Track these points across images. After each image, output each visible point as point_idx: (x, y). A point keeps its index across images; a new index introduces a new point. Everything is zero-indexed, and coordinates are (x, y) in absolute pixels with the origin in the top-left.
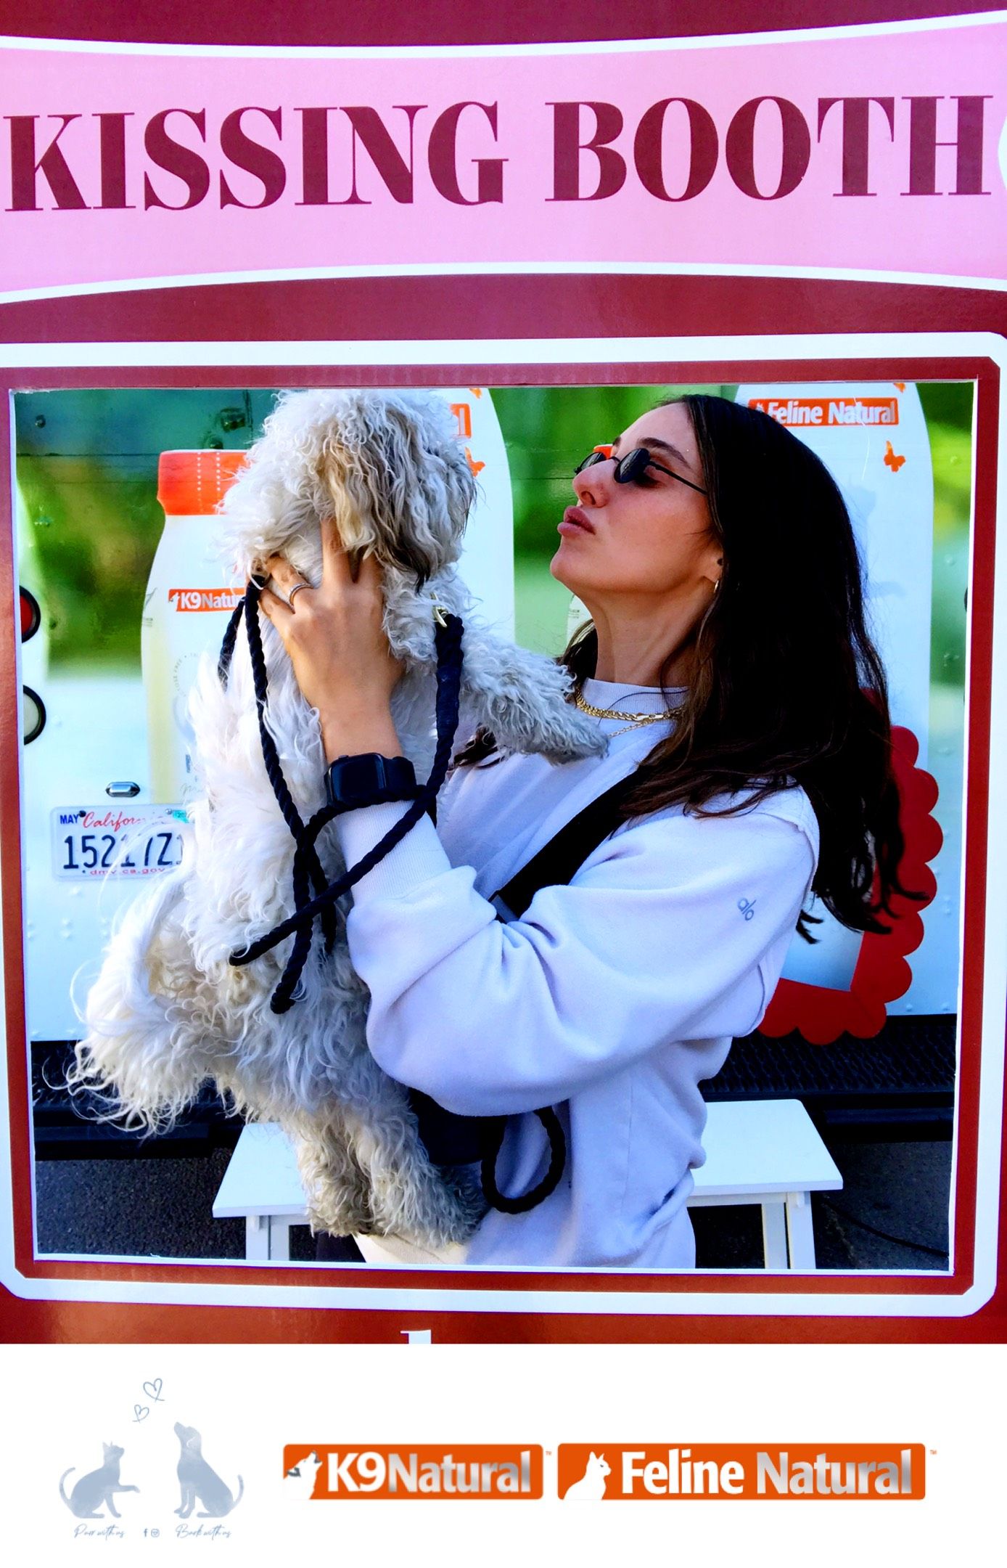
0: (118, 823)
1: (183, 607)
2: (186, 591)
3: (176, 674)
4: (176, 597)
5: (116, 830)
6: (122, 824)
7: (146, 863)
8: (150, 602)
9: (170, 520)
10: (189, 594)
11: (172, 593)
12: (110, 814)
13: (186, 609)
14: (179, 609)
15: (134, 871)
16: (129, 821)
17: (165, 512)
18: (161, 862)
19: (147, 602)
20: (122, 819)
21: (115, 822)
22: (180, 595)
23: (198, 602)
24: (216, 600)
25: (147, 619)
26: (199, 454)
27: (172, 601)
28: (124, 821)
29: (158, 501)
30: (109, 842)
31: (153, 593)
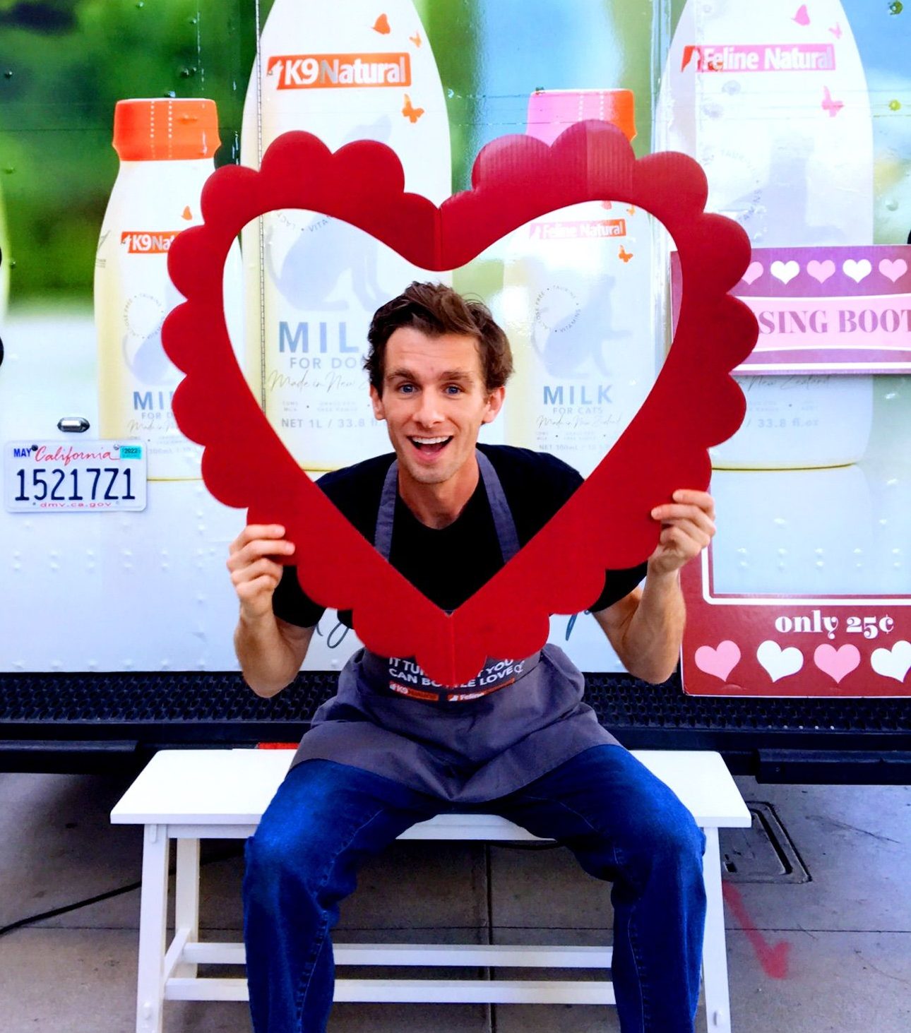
0: (68, 458)
1: (134, 248)
2: (138, 234)
3: (126, 314)
4: (128, 239)
5: (66, 464)
6: (71, 459)
7: (93, 497)
8: (103, 245)
9: (124, 165)
10: (140, 237)
11: (124, 235)
12: (61, 448)
13: (138, 251)
14: (131, 251)
15: (82, 505)
16: (78, 456)
17: (120, 159)
18: (107, 497)
19: (101, 244)
20: (72, 454)
21: (65, 456)
22: (132, 237)
23: (149, 244)
24: (166, 242)
25: (101, 261)
26: (153, 102)
27: (124, 243)
28: (74, 455)
29: (113, 149)
30: (58, 475)
31: (106, 235)
